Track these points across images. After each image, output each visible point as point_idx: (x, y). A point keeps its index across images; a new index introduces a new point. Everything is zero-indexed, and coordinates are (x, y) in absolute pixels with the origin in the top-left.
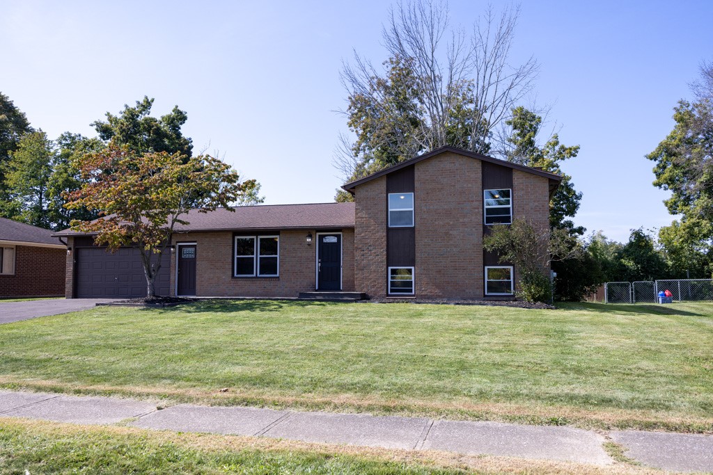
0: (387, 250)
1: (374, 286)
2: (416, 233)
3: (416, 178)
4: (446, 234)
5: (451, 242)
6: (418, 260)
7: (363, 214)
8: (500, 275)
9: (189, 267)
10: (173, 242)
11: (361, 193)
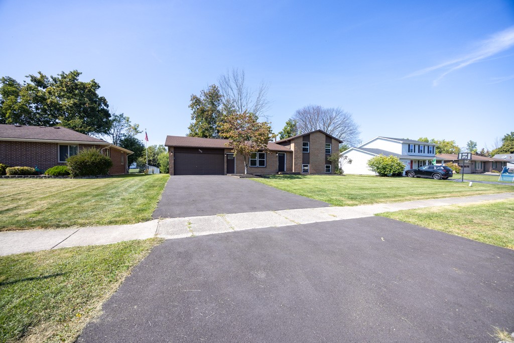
0: (303, 159)
1: (299, 170)
2: (310, 155)
4: (317, 155)
5: (318, 158)
7: (296, 148)
8: (328, 167)
9: (231, 163)
10: (225, 152)
11: (296, 141)
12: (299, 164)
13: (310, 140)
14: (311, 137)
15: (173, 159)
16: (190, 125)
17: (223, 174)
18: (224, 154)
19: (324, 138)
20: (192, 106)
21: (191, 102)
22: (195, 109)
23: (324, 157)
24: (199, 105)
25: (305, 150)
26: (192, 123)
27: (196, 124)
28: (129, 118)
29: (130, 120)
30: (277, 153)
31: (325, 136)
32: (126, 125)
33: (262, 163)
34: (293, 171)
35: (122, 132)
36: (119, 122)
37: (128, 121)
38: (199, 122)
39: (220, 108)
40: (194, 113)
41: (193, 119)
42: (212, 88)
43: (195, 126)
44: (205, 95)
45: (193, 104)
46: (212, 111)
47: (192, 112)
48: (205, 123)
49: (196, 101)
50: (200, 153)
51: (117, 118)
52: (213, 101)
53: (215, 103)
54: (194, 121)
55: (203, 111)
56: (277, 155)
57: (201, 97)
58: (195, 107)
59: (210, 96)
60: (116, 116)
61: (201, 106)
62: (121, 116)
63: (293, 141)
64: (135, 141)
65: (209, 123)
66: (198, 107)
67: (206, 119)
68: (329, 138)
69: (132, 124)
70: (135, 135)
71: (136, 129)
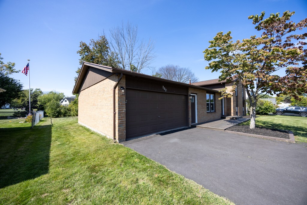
10: (190, 93)
12: (235, 108)
15: (124, 103)
17: (186, 125)
18: (187, 96)
20: (81, 52)
22: (83, 55)
23: (242, 100)
34: (232, 115)
40: (82, 58)
42: (101, 39)
45: (82, 50)
50: (165, 93)
57: (90, 45)
59: (99, 45)
66: (87, 54)
70: (9, 74)
71: (10, 68)
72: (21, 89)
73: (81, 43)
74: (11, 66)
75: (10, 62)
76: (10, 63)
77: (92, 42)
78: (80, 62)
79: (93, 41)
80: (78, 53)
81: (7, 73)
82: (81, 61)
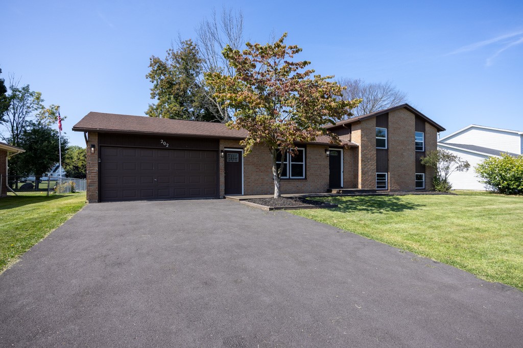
0: (377, 162)
1: (370, 185)
2: (389, 153)
3: (389, 120)
4: (402, 154)
5: (404, 159)
6: (390, 169)
7: (365, 139)
8: (419, 178)
9: (234, 170)
10: (221, 147)
11: (364, 125)
12: (370, 173)
13: (390, 124)
14: (390, 118)
15: (96, 162)
16: (148, 108)
17: (216, 196)
18: (217, 152)
19: (412, 119)
20: (152, 76)
21: (151, 69)
22: (157, 80)
23: (413, 158)
24: (164, 75)
25: (380, 143)
26: (151, 104)
27: (159, 105)
28: (40, 94)
29: (42, 97)
30: (326, 151)
31: (413, 117)
32: (35, 106)
33: (297, 171)
34: (360, 187)
35: (28, 118)
36: (22, 99)
37: (38, 98)
38: (164, 102)
39: (200, 79)
40: (156, 87)
41: (153, 97)
42: (185, 46)
43: (157, 109)
44: (175, 57)
45: (154, 72)
46: (187, 83)
47: (152, 86)
48: (173, 104)
49: (159, 68)
50: (165, 149)
51: (18, 93)
52: (188, 67)
53: (191, 72)
54: (156, 102)
55: (171, 84)
56: (328, 153)
57: (167, 60)
58: (157, 77)
59: (182, 59)
60: (17, 90)
61: (167, 76)
62: (26, 89)
63: (358, 126)
64: (50, 133)
65: (181, 104)
66: (162, 77)
67: (176, 98)
68: (422, 121)
69: (47, 105)
70: (52, 124)
71: (53, 114)
72: (65, 146)
73: (151, 59)
74: (55, 111)
75: (53, 105)
76: (53, 107)
77: (169, 54)
78: (151, 94)
79: (171, 52)
80: (147, 78)
81: (50, 122)
82: (152, 92)
